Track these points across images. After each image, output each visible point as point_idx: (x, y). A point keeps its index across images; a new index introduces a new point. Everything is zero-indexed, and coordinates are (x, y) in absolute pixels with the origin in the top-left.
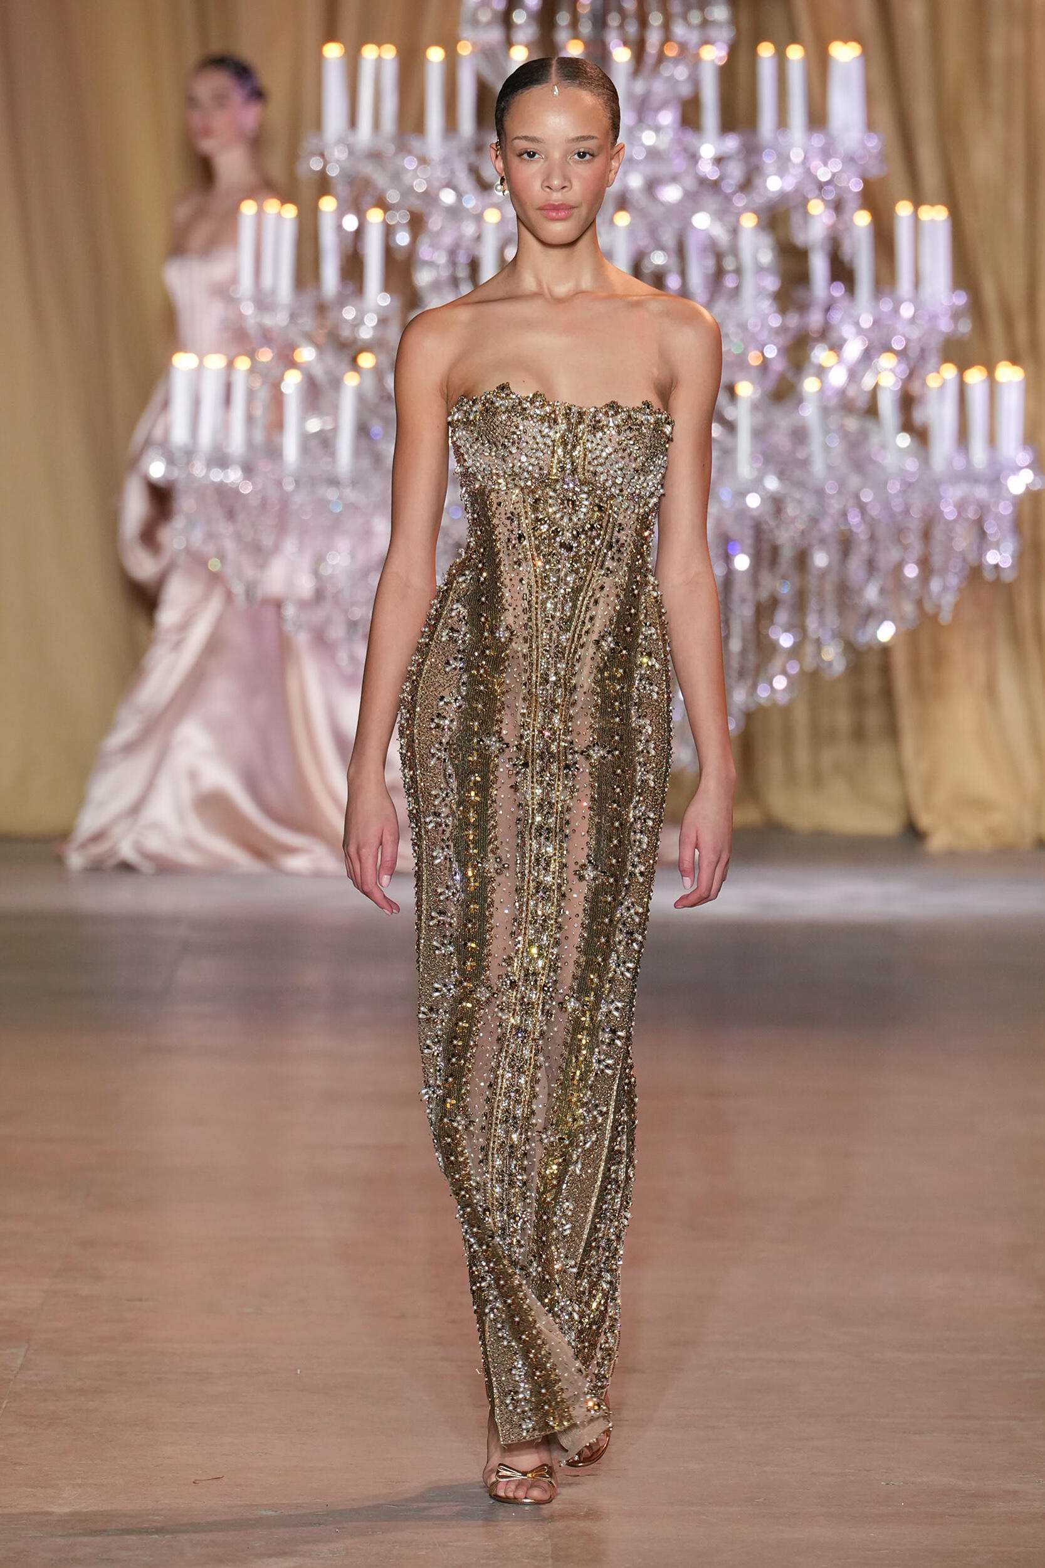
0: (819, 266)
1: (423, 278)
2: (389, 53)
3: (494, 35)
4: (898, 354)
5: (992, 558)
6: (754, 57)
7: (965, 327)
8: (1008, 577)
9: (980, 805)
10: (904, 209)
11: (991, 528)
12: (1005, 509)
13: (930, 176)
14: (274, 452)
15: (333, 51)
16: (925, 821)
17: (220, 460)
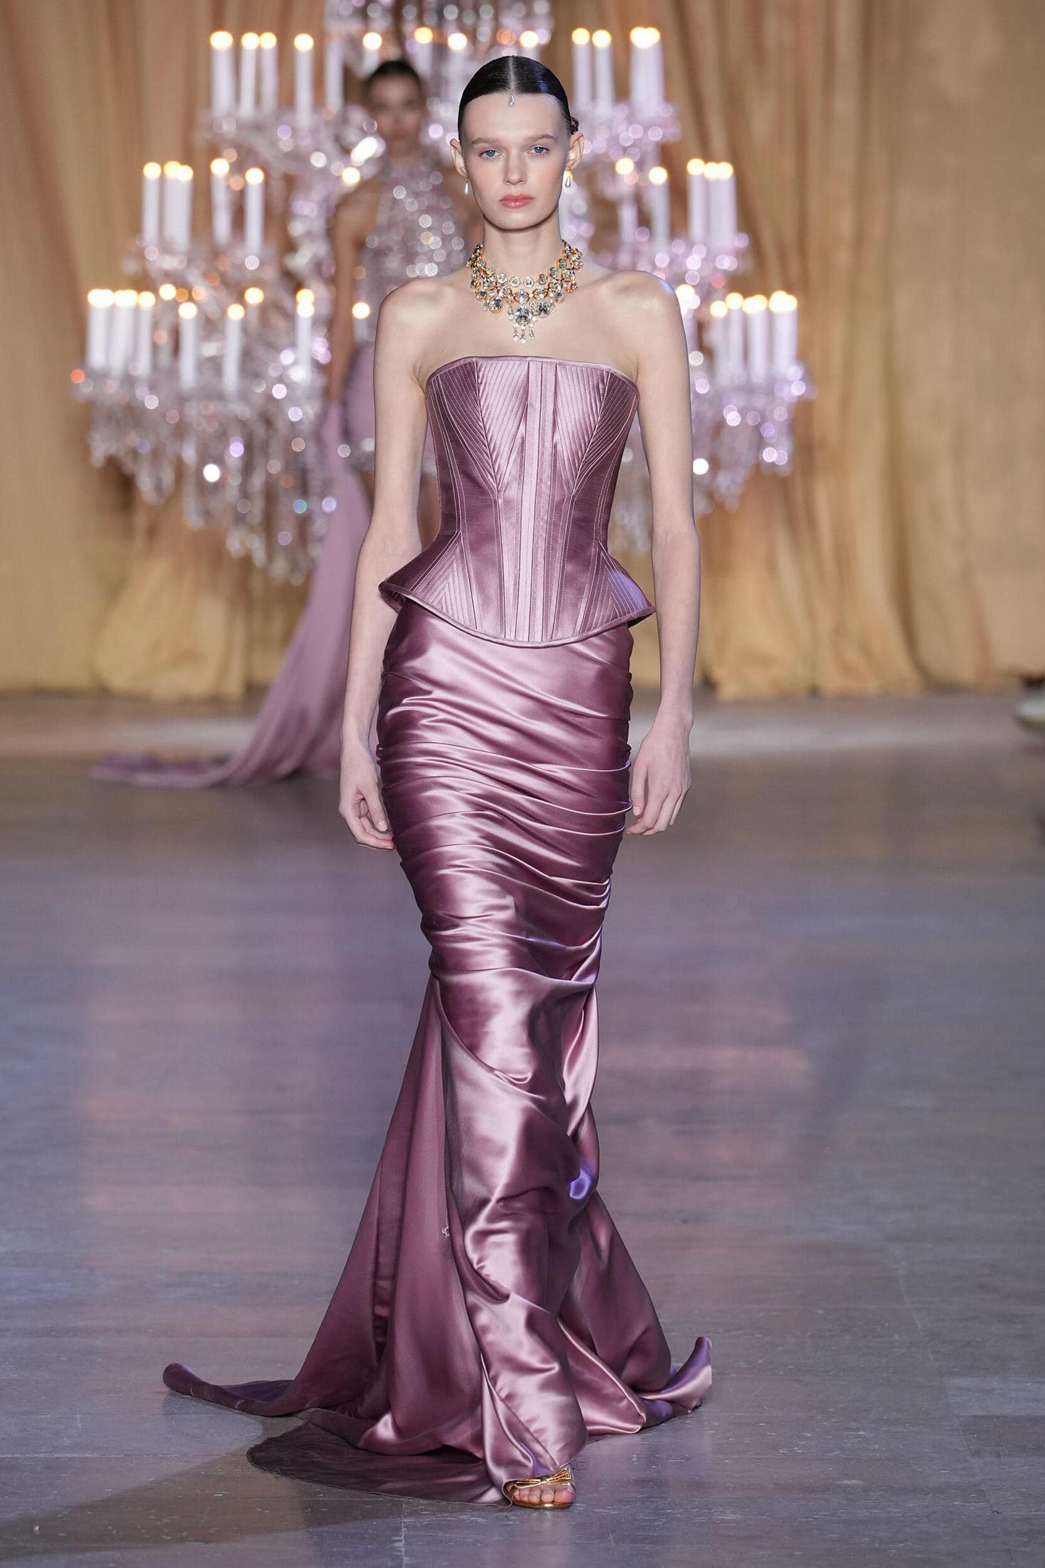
0: (627, 215)
1: (297, 229)
2: (269, 41)
3: (354, 26)
4: (694, 286)
5: (770, 455)
6: (570, 44)
7: (749, 265)
8: (786, 472)
9: (764, 661)
10: (695, 167)
11: (770, 431)
12: (780, 414)
13: (718, 140)
14: (173, 373)
15: (221, 40)
16: (719, 673)
17: (129, 380)
